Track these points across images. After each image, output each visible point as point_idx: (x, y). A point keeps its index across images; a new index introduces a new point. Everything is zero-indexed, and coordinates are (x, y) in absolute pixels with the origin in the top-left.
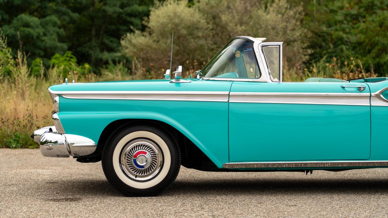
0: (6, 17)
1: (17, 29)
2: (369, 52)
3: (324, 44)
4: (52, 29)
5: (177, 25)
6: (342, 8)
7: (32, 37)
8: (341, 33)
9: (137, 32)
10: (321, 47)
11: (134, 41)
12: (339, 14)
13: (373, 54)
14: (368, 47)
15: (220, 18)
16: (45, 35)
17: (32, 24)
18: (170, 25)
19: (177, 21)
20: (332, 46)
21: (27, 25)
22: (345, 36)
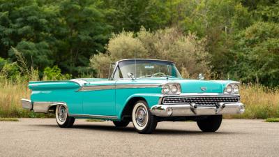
0: (12, 43)
1: (19, 50)
2: (261, 66)
3: (230, 61)
4: (44, 50)
5: (126, 50)
6: (243, 36)
8: (242, 54)
9: (100, 54)
10: (228, 63)
11: (98, 60)
12: (241, 40)
13: (263, 69)
14: (260, 64)
15: (153, 45)
16: (39, 54)
17: (30, 47)
20: (236, 62)
21: (27, 48)
22: (245, 56)
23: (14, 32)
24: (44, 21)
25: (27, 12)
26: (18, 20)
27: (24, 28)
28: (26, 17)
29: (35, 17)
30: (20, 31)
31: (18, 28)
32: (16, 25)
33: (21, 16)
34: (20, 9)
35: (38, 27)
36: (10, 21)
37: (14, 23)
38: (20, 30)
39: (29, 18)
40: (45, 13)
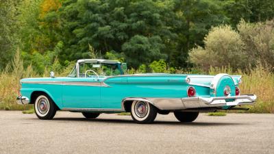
0: (127, 37)
1: (132, 45)
4: (156, 44)
5: (221, 43)
7: (143, 50)
9: (199, 47)
11: (195, 53)
16: (151, 48)
17: (143, 41)
18: (216, 43)
19: (220, 40)
21: (140, 42)
23: (128, 27)
24: (158, 15)
25: (141, 7)
26: (132, 14)
27: (139, 22)
28: (139, 12)
29: (149, 12)
30: (134, 26)
31: (133, 22)
32: (130, 20)
33: (136, 11)
34: (135, 4)
35: (151, 21)
36: (125, 16)
37: (129, 18)
38: (134, 24)
39: (143, 13)
40: (159, 8)
